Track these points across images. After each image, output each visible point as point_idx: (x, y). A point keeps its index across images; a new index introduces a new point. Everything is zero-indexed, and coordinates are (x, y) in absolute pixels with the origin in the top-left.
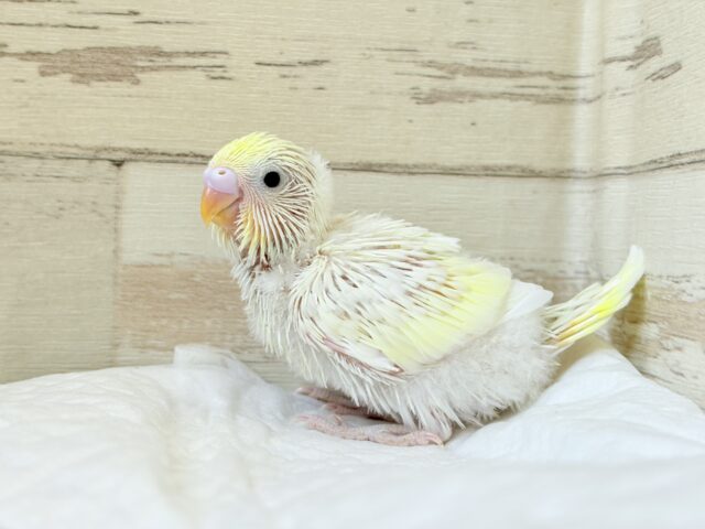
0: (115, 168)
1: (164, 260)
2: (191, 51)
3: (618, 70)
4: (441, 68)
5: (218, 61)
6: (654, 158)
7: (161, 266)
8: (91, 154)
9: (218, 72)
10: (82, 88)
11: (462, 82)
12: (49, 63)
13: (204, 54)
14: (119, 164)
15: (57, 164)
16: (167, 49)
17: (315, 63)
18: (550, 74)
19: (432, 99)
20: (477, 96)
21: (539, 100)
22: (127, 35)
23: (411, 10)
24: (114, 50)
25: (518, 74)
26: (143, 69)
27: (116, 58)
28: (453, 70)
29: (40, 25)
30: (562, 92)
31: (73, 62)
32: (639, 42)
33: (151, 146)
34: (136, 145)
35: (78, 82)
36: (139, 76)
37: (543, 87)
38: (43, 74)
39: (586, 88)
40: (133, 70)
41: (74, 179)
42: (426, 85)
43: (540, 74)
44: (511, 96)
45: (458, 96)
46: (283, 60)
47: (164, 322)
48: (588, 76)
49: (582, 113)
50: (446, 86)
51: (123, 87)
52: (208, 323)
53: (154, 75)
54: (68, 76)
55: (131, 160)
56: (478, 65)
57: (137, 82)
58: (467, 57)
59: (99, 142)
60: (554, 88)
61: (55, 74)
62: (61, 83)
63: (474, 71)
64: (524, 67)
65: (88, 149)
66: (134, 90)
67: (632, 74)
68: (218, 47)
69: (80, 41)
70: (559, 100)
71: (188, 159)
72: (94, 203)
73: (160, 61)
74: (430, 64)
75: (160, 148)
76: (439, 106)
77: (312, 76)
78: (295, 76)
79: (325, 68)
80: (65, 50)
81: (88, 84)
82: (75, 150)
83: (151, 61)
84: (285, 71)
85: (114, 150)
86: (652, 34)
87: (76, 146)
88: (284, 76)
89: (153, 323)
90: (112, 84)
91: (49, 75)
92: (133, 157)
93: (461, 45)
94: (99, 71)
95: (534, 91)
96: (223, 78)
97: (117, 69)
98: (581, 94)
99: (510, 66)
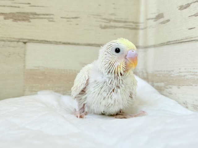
0: (24, 44)
1: (37, 68)
2: (44, 14)
3: (151, 22)
4: (107, 20)
5: (51, 16)
7: (36, 70)
8: (18, 40)
9: (51, 20)
10: (15, 23)
11: (112, 24)
12: (7, 16)
13: (47, 15)
14: (25, 43)
15: (9, 43)
16: (38, 13)
17: (76, 18)
18: (133, 22)
19: (105, 27)
20: (116, 27)
21: (130, 29)
22: (27, 9)
23: (100, 5)
24: (23, 13)
25: (125, 22)
26: (32, 18)
27: (24, 15)
28: (110, 21)
29: (4, 6)
30: (135, 27)
31: (13, 16)
32: (157, 14)
33: (34, 38)
34: (30, 38)
35: (14, 21)
36: (31, 20)
37: (132, 26)
38: (5, 19)
39: (142, 26)
40: (29, 18)
41: (13, 47)
42: (103, 24)
43: (131, 22)
44: (124, 28)
45: (111, 27)
46: (68, 17)
47: (37, 84)
48: (142, 23)
49: (141, 32)
50: (108, 24)
51: (26, 23)
52: (49, 85)
53: (35, 20)
54: (12, 20)
55: (28, 42)
56: (116, 19)
57: (30, 22)
58: (113, 17)
59: (20, 37)
60: (134, 25)
61: (8, 19)
62: (10, 21)
63: (115, 21)
64: (127, 20)
65: (17, 39)
66: (29, 24)
67: (155, 23)
68: (51, 13)
69: (15, 10)
70: (135, 29)
71: (43, 42)
72: (19, 53)
73: (36, 16)
74: (105, 19)
75: (36, 39)
76: (107, 30)
77: (75, 21)
78: (71, 21)
79: (78, 19)
80: (11, 13)
81: (17, 22)
82: (13, 39)
83: (34, 16)
84: (68, 20)
85: (24, 39)
86: (161, 13)
87: (14, 38)
88: (68, 21)
89: (34, 85)
90: (24, 22)
91: (7, 19)
92: (29, 41)
93: (112, 14)
94: (20, 19)
95: (130, 27)
96: (52, 21)
97: (25, 18)
98: (140, 27)
99: (124, 20)
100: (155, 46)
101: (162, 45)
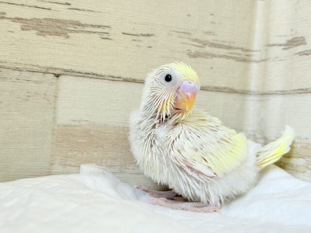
0: (56, 78)
1: (76, 123)
2: (94, 25)
3: (277, 51)
4: (200, 42)
5: (106, 30)
6: (302, 88)
7: (75, 126)
8: (44, 70)
9: (105, 36)
10: (41, 37)
11: (208, 49)
12: (27, 24)
13: (99, 27)
14: (58, 76)
15: (28, 74)
16: (82, 23)
17: (148, 35)
18: (242, 49)
19: (196, 55)
20: (214, 56)
21: (238, 60)
22: (63, 13)
23: (189, 16)
24: (58, 21)
25: (230, 48)
26: (71, 31)
27: (59, 24)
28: (205, 44)
29: (23, 5)
30: (246, 57)
31: (38, 25)
32: (290, 38)
33: (73, 68)
34: (66, 67)
35: (40, 34)
36: (69, 34)
37: (239, 54)
38: (23, 29)
39: (256, 56)
40: (66, 31)
41: (36, 82)
42: (194, 50)
43: (238, 48)
44: (227, 57)
45: (206, 55)
46: (134, 33)
47: (75, 153)
48: (256, 51)
49: (255, 67)
50: (201, 50)
51: (61, 39)
52: (95, 154)
53: (76, 34)
54: (35, 32)
55: (63, 74)
56: (214, 42)
57: (68, 37)
58: (210, 39)
59: (49, 64)
60: (243, 55)
61: (29, 30)
62: (31, 35)
63: (213, 45)
64: (232, 45)
65: (43, 68)
66: (66, 41)
67: (285, 52)
68: (106, 24)
69: (41, 15)
70: (245, 60)
71: (90, 76)
72: (44, 94)
73: (79, 28)
74: (196, 40)
75: (77, 69)
76: (199, 59)
77: (146, 41)
78: (139, 41)
79: (152, 38)
80: (34, 19)
81: (45, 36)
82: (37, 68)
83: (75, 28)
84: (135, 38)
85: (56, 69)
86: (299, 35)
87: (37, 66)
88: (135, 40)
89: (70, 154)
90: (57, 37)
91: (26, 30)
92: (65, 73)
93: (209, 33)
94: (50, 30)
95: (236, 56)
96: (107, 39)
97: (59, 30)
98: (254, 58)
99: (227, 44)
100: (284, 93)
101: (301, 91)
